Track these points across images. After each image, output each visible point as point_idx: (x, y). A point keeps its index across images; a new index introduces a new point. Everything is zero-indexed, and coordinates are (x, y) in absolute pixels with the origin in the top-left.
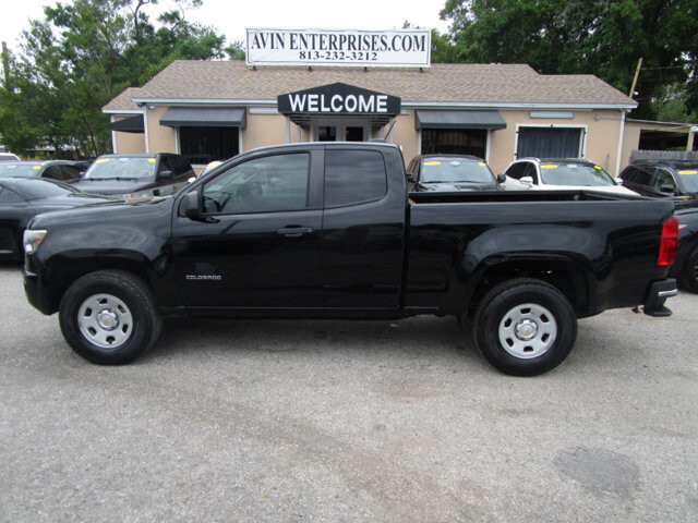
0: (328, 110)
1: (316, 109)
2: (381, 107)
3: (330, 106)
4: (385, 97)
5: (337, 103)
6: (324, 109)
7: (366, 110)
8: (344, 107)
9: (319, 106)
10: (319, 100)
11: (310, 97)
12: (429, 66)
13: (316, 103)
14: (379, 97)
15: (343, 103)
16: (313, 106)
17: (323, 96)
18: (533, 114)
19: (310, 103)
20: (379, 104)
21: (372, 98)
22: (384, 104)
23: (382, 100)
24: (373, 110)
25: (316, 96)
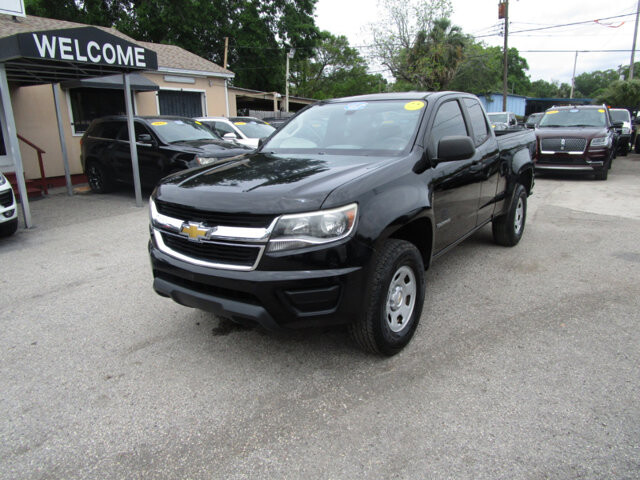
0: (85, 59)
1: (71, 57)
2: (140, 61)
3: (86, 55)
4: (142, 51)
5: (95, 52)
6: (81, 59)
7: (126, 63)
8: (102, 57)
9: (73, 53)
10: (72, 45)
11: (62, 40)
12: (24, 15)
13: (69, 49)
14: (137, 50)
15: (100, 52)
16: (66, 53)
17: (76, 41)
18: (167, 78)
19: (63, 48)
20: (138, 57)
21: (130, 49)
22: (142, 57)
23: (140, 53)
24: (132, 64)
25: (69, 41)
